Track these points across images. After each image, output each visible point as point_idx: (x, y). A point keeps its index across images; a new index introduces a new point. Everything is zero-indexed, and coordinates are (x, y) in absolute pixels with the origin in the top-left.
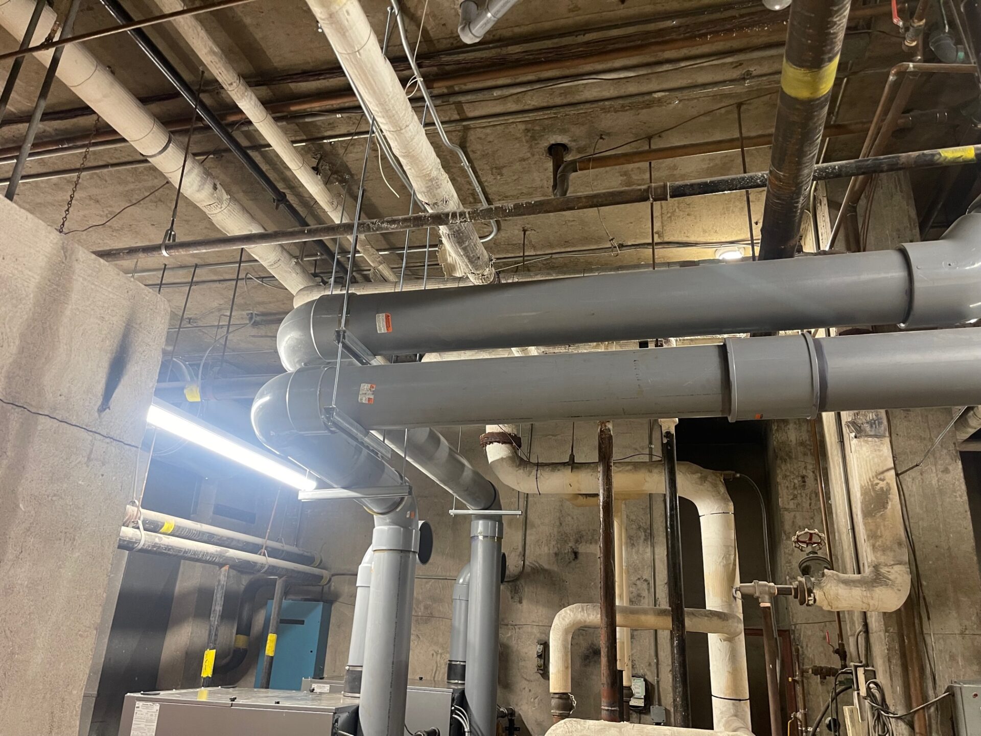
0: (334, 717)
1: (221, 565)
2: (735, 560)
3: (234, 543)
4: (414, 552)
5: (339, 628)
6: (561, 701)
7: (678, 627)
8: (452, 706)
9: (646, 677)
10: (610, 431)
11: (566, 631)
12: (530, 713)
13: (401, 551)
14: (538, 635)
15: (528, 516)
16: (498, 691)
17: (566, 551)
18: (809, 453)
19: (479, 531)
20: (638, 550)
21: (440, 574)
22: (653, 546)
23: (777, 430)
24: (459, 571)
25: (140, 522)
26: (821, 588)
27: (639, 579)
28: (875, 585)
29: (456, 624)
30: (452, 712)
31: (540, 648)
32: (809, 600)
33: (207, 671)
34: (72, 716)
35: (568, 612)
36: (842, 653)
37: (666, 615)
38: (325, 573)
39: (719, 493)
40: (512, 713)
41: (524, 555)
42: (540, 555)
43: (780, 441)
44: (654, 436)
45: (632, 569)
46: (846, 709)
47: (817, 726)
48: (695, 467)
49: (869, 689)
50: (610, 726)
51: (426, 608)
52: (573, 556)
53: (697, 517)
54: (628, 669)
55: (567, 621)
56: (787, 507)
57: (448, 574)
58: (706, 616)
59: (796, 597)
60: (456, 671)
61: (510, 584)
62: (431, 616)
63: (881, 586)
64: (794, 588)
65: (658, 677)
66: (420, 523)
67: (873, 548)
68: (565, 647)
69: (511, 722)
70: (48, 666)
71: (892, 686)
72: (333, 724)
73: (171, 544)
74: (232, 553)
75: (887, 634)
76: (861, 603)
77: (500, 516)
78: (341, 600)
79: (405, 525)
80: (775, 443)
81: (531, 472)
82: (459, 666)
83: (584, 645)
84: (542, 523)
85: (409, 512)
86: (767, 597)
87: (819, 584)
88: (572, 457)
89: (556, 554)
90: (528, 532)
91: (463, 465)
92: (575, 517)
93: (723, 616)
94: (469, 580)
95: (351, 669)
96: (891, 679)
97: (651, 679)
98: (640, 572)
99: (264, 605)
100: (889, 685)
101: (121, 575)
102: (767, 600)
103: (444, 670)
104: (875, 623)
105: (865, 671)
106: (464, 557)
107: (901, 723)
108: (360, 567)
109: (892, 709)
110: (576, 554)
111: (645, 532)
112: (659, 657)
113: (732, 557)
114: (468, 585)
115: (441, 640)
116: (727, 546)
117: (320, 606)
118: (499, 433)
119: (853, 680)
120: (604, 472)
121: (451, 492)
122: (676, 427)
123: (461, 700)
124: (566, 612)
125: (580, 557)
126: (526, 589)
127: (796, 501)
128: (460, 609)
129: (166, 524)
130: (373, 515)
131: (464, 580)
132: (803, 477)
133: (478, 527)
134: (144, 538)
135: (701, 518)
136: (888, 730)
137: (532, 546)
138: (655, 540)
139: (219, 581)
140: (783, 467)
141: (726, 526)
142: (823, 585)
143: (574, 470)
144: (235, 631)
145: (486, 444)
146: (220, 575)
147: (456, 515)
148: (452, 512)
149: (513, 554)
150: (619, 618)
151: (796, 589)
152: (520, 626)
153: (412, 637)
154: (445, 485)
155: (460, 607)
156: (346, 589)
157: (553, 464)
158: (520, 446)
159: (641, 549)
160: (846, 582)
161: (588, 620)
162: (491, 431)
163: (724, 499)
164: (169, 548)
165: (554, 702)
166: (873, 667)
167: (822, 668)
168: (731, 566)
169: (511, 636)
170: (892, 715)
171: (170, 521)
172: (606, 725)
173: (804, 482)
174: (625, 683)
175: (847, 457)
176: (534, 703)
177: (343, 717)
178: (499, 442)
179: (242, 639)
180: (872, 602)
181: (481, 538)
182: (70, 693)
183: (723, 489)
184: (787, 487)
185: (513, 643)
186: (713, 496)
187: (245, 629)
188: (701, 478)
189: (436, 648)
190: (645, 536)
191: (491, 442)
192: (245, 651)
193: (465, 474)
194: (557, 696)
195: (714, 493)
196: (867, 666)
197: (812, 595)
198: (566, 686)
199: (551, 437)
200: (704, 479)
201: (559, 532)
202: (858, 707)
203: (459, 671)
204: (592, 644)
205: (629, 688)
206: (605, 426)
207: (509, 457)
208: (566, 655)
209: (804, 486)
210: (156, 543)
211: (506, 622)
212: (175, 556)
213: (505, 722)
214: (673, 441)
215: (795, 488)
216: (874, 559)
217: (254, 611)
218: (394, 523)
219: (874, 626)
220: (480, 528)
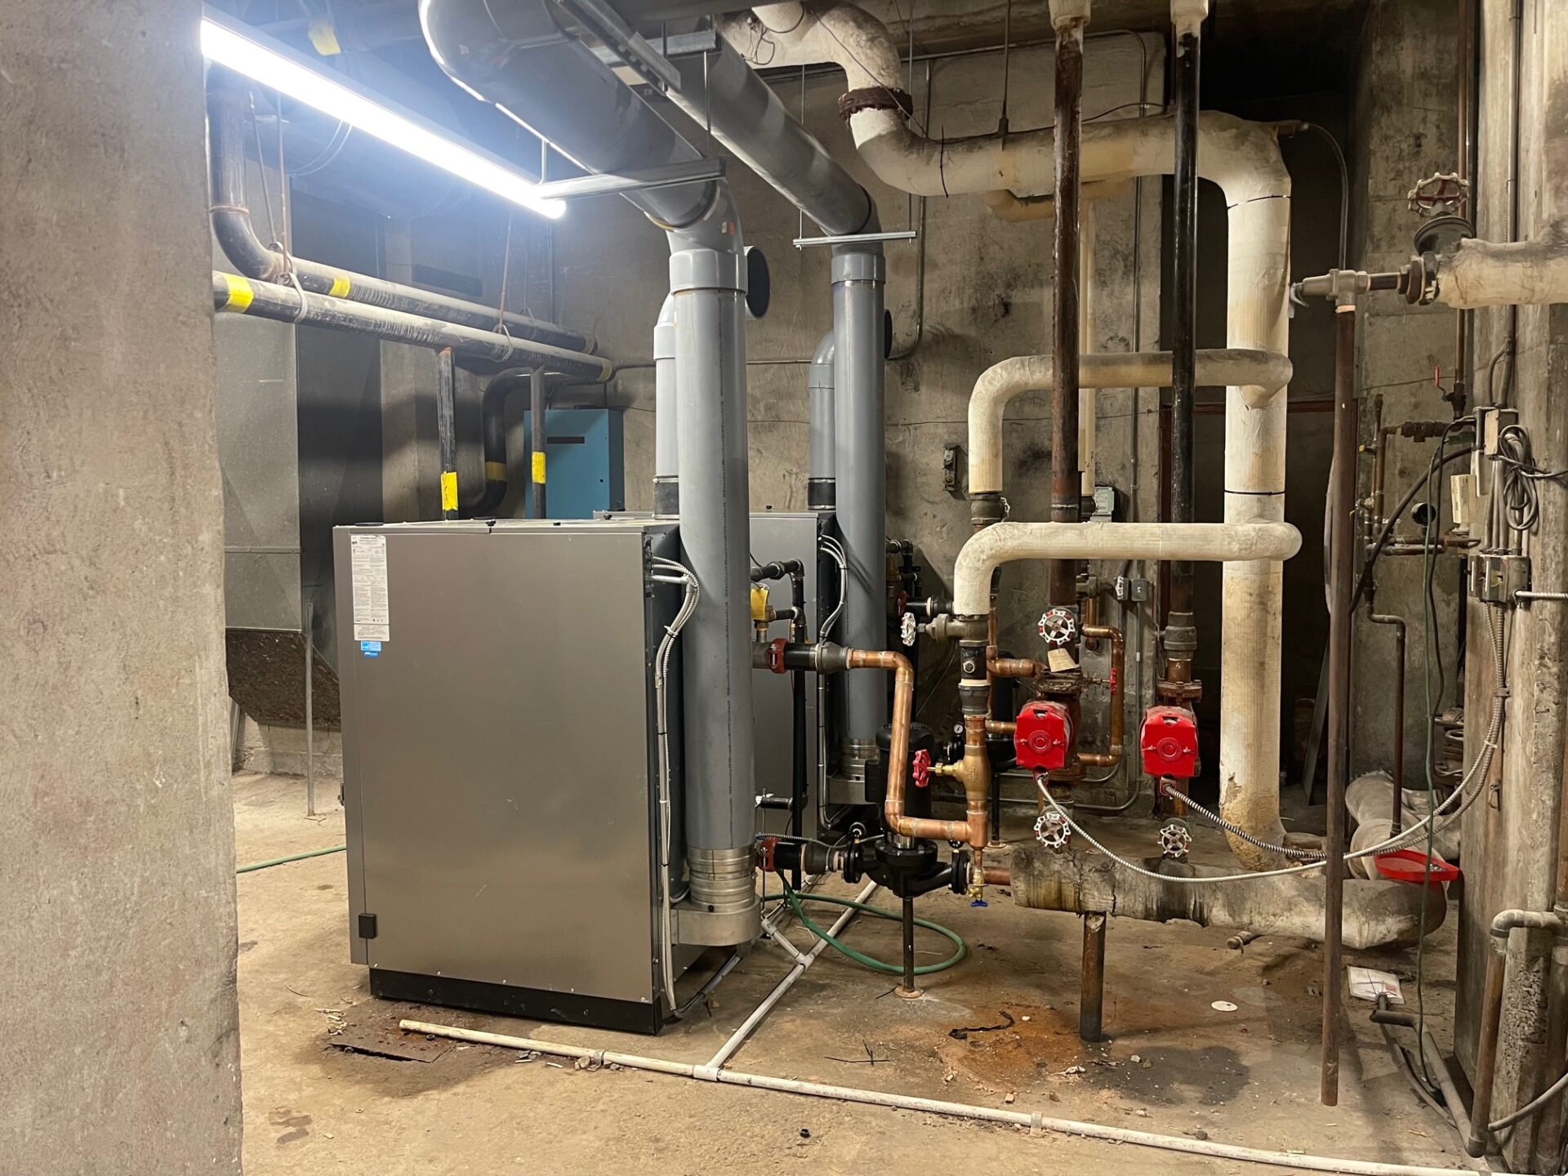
0: (643, 539)
1: (439, 348)
2: (1284, 278)
3: (452, 315)
4: (740, 292)
5: (638, 446)
6: (986, 503)
7: (1182, 377)
8: (818, 536)
9: (1117, 486)
10: (1078, 45)
11: (996, 401)
12: (936, 547)
13: (720, 290)
14: (946, 437)
15: (926, 251)
16: (887, 520)
17: (991, 303)
18: (1435, 92)
19: (845, 273)
20: (1113, 291)
21: (786, 356)
22: (1138, 284)
23: (1381, 53)
24: (815, 348)
25: (293, 276)
26: (1451, 269)
27: (1111, 338)
28: (1549, 255)
29: (817, 425)
30: (819, 544)
31: (949, 455)
32: (1426, 293)
33: (450, 502)
34: (203, 452)
35: (999, 370)
36: (1459, 399)
37: (1163, 362)
38: (603, 362)
39: (1267, 161)
40: (908, 547)
41: (921, 316)
42: (947, 312)
43: (1384, 72)
44: (1150, 86)
45: (1102, 322)
46: (1456, 481)
47: (1397, 516)
48: (1226, 117)
49: (1502, 441)
50: (1066, 528)
51: (768, 408)
52: (1002, 310)
53: (1224, 209)
54: (1090, 471)
55: (997, 385)
56: (1381, 194)
57: (799, 355)
58: (1230, 358)
59: (1403, 291)
60: (820, 493)
61: (900, 362)
62: (778, 420)
63: (1562, 256)
64: (1402, 276)
65: (1135, 483)
66: (747, 250)
67: (1556, 193)
68: (993, 426)
69: (907, 559)
70: (136, 366)
71: (1547, 430)
72: (644, 549)
73: (352, 312)
74: (450, 328)
75: (1552, 347)
76: (1519, 288)
77: (880, 243)
78: (635, 405)
79: (718, 245)
80: (1374, 78)
81: (932, 156)
82: (826, 486)
83: (1019, 445)
84: (950, 261)
85: (724, 224)
86: (1350, 295)
87: (1449, 264)
88: (1004, 123)
89: (974, 310)
90: (927, 277)
91: (812, 149)
92: (1006, 246)
93: (1260, 356)
94: (833, 356)
95: (661, 481)
96: (1548, 419)
97: (1125, 487)
98: (1114, 327)
99: (519, 419)
100: (1543, 431)
101: (293, 379)
102: (1350, 301)
103: (803, 495)
104: (1531, 332)
105: (1501, 414)
106: (821, 323)
107: (1555, 488)
108: (656, 329)
109: (1541, 465)
110: (1006, 307)
111: (1125, 259)
112: (1140, 457)
113: (1280, 272)
114: (832, 364)
115: (795, 454)
116: (1272, 255)
117: (604, 417)
118: (874, 89)
119: (1474, 434)
120: (1064, 125)
121: (793, 199)
122: (1203, 24)
123: (831, 528)
124: (994, 372)
125: (1013, 311)
126: (925, 369)
127: (1399, 182)
128: (822, 401)
129: (336, 282)
130: (664, 231)
131: (825, 357)
132: (1418, 137)
133: (843, 267)
134: (307, 302)
135: (1229, 211)
136: (1529, 500)
137: (934, 300)
138: (1142, 273)
139: (440, 372)
140: (1384, 120)
141: (1275, 219)
142: (1455, 263)
143: (1008, 145)
144: (483, 458)
145: (851, 112)
146: (439, 363)
147: (805, 248)
148: (799, 242)
149: (903, 315)
150: (1083, 375)
151: (1405, 278)
152: (917, 426)
153: (750, 453)
154: (784, 185)
155: (820, 399)
156: (640, 388)
157: (970, 138)
158: (911, 113)
159: (1117, 288)
160: (1498, 256)
161: (1031, 382)
162: (857, 88)
163: (1276, 173)
164: (350, 318)
165: (975, 506)
166: (1515, 407)
167: (1419, 425)
168: (1277, 288)
169: (903, 442)
170: (1540, 475)
171: (343, 279)
172: (1057, 528)
173: (1419, 146)
174: (1084, 492)
175: (1525, 45)
176: (941, 532)
177: (658, 540)
178: (872, 106)
179: (495, 466)
180: (1538, 286)
181: (848, 283)
182: (191, 416)
183: (1274, 155)
184: (1387, 157)
185: (907, 452)
186: (1256, 168)
187: (497, 454)
188: (1236, 137)
189: (788, 466)
190: (1126, 266)
191: (859, 109)
192: (503, 485)
193: (816, 163)
194: (981, 497)
195: (1257, 164)
196: (1505, 406)
197: (1434, 283)
198: (995, 481)
199: (964, 106)
200: (1241, 138)
201: (978, 273)
202: (1477, 474)
203: (826, 491)
204: (1032, 443)
205: (1090, 498)
206: (1070, 36)
207: (891, 133)
208: (995, 436)
209: (1418, 153)
210: (326, 310)
211: (894, 421)
212: (362, 331)
213: (898, 559)
214: (1195, 53)
215: (1401, 158)
216: (1554, 211)
217: (506, 428)
218: (701, 243)
219: (1528, 340)
220: (846, 268)
